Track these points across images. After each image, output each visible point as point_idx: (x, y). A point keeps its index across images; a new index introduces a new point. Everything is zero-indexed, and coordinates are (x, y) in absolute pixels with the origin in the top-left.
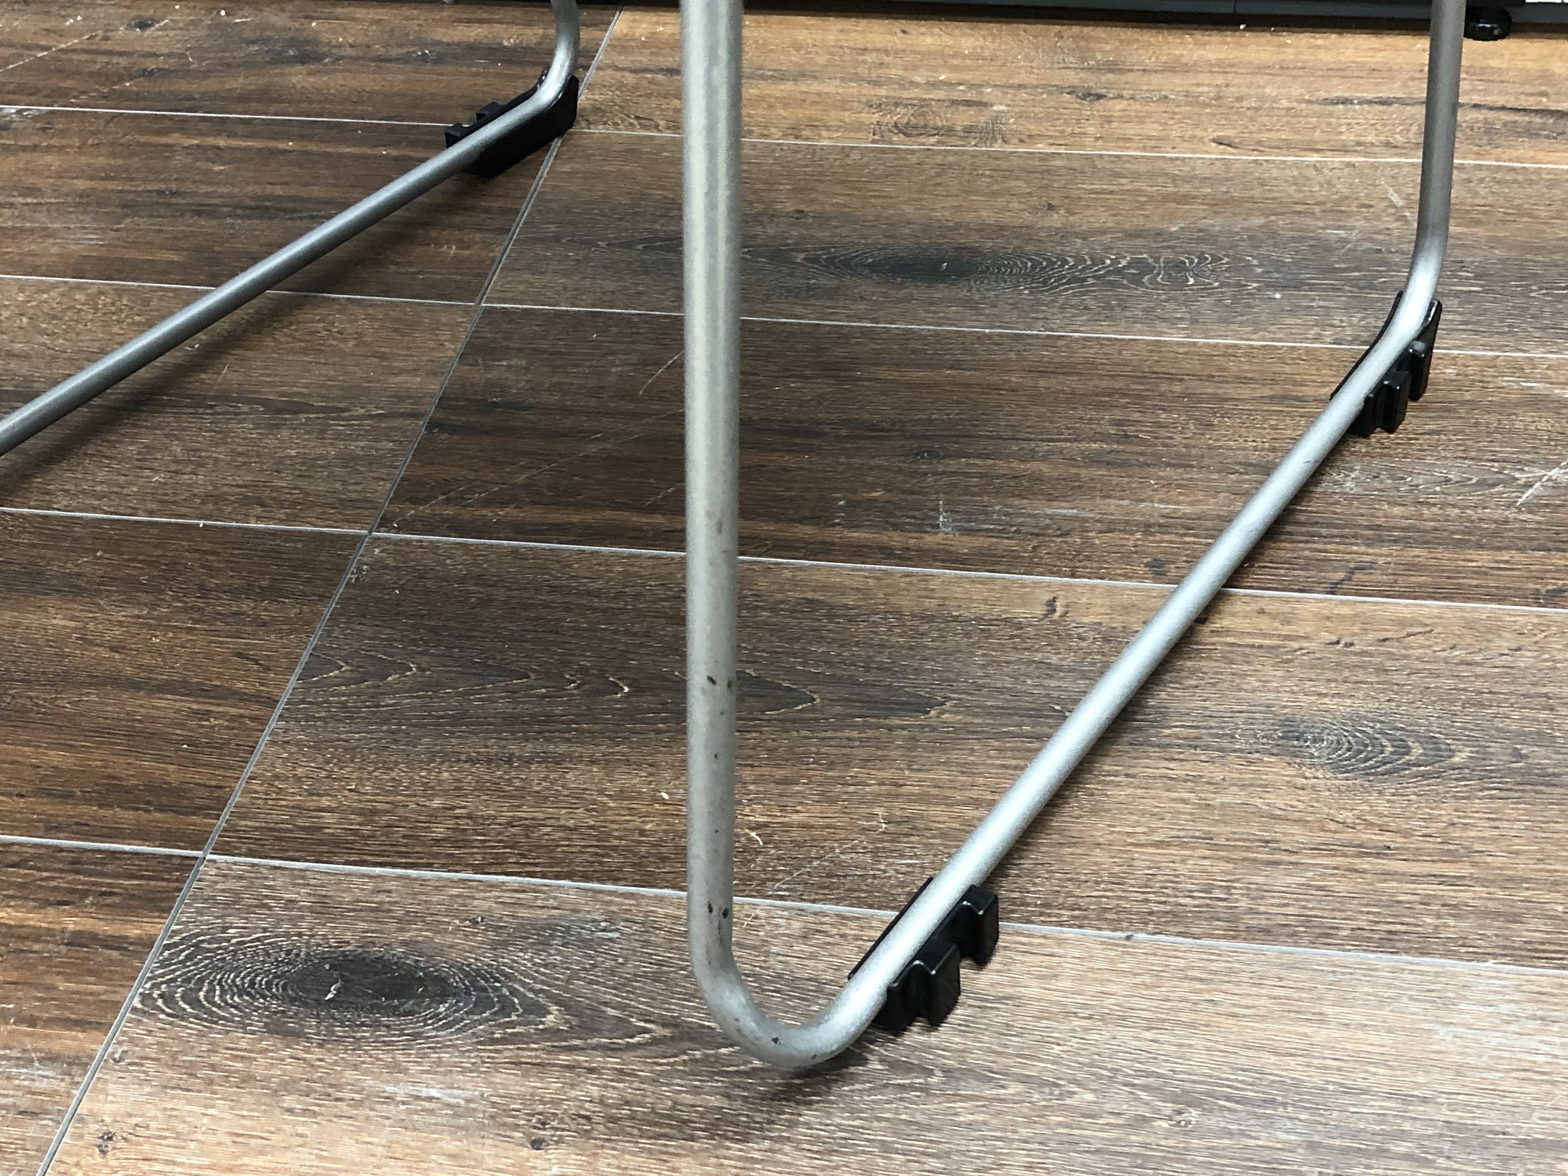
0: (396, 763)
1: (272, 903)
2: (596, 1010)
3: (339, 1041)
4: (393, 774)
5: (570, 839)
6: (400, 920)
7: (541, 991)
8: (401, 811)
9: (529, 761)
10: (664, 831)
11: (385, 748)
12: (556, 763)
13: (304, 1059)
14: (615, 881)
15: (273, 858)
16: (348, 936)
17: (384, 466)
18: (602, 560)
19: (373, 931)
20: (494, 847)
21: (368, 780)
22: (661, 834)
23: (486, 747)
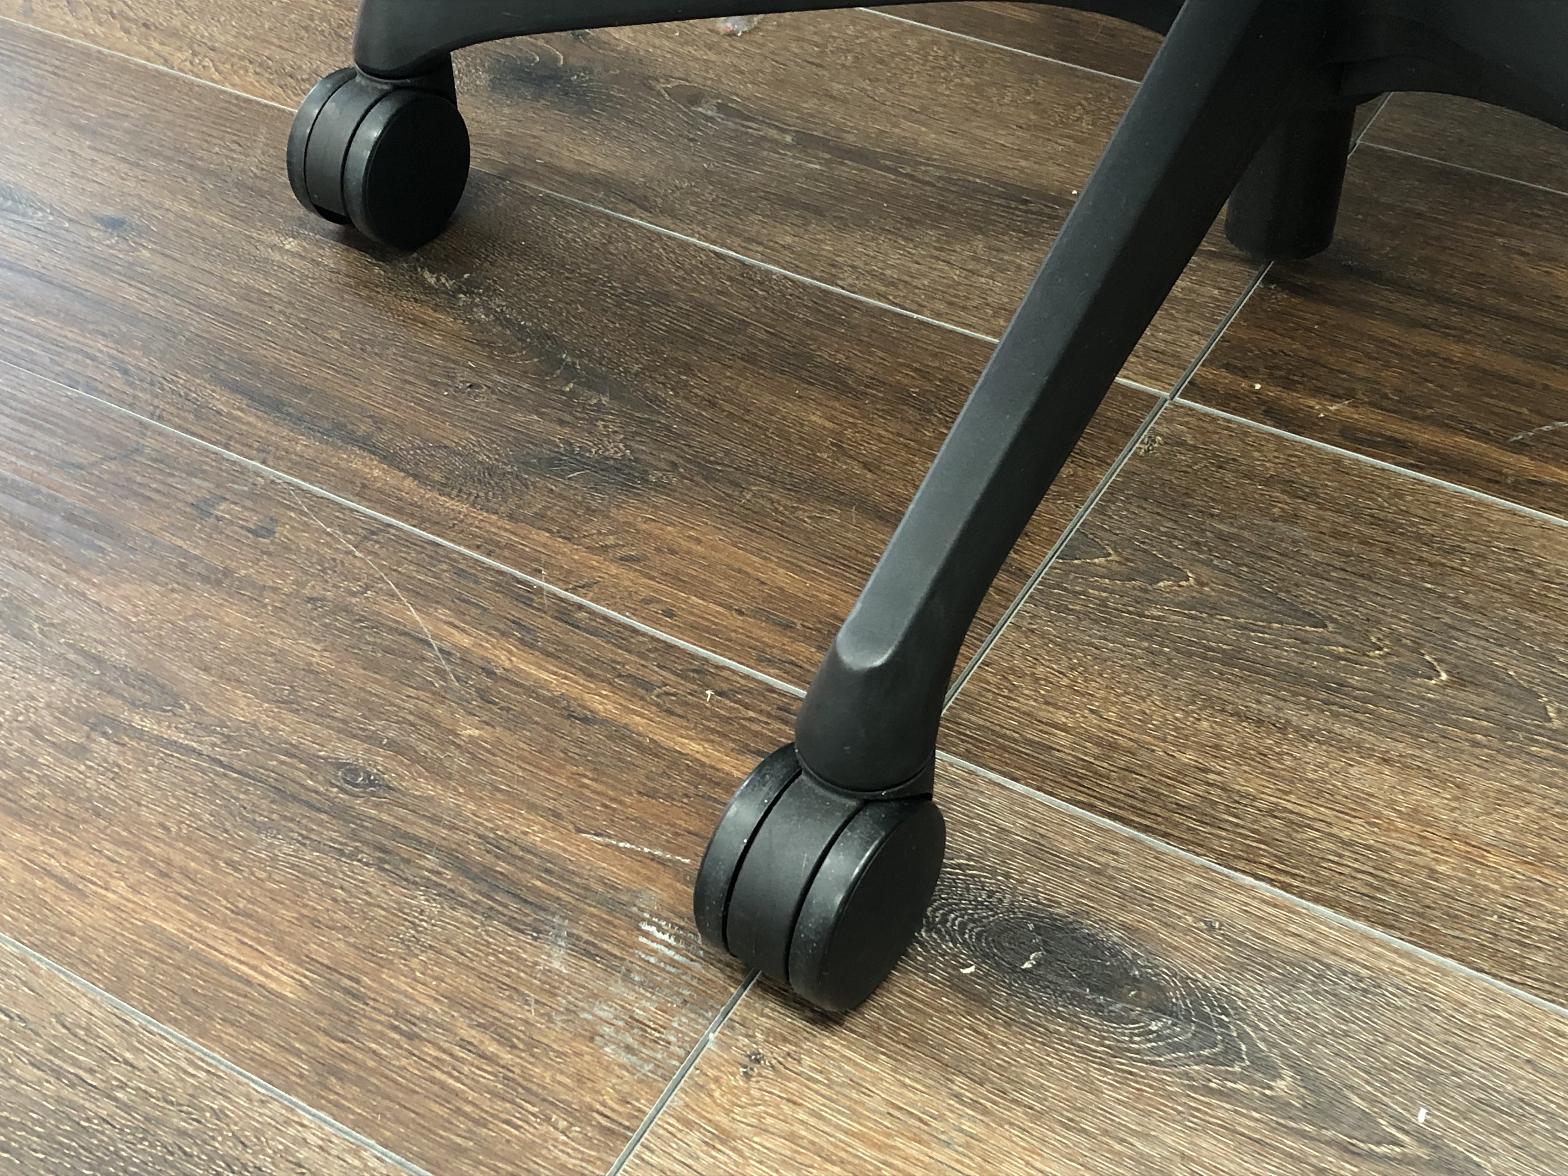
0: (1150, 693)
1: (982, 825)
2: (1338, 1092)
3: (1029, 1026)
4: (1144, 706)
5: (1340, 856)
6: (1123, 895)
7: (1274, 1045)
8: (1145, 755)
9: (1307, 737)
10: (1461, 880)
11: (1140, 670)
12: (1340, 749)
13: (985, 1036)
14: (1388, 926)
15: (992, 769)
16: (1060, 896)
17: (1202, 316)
18: (1440, 499)
19: (1090, 899)
20: (1246, 837)
21: (1114, 704)
22: (1455, 882)
23: (1259, 702)
